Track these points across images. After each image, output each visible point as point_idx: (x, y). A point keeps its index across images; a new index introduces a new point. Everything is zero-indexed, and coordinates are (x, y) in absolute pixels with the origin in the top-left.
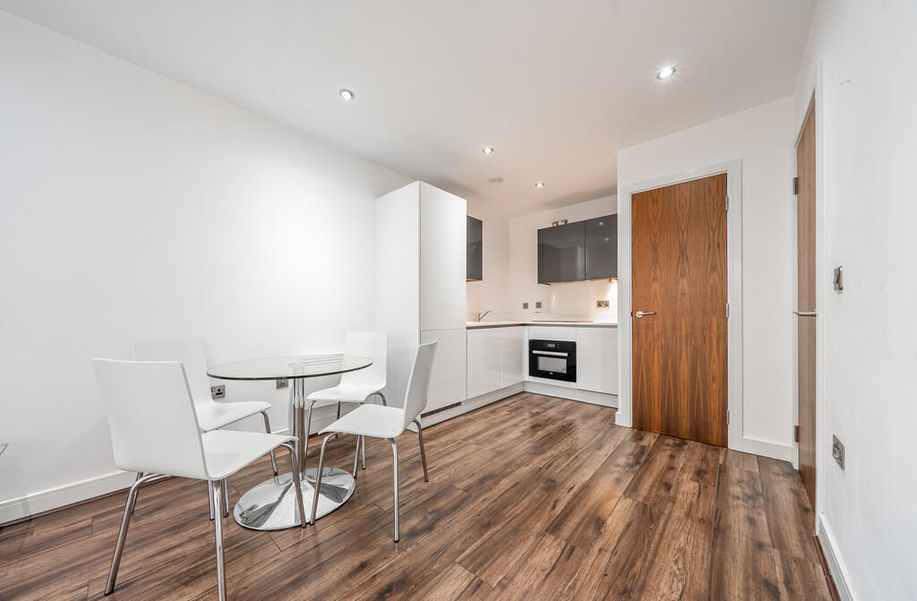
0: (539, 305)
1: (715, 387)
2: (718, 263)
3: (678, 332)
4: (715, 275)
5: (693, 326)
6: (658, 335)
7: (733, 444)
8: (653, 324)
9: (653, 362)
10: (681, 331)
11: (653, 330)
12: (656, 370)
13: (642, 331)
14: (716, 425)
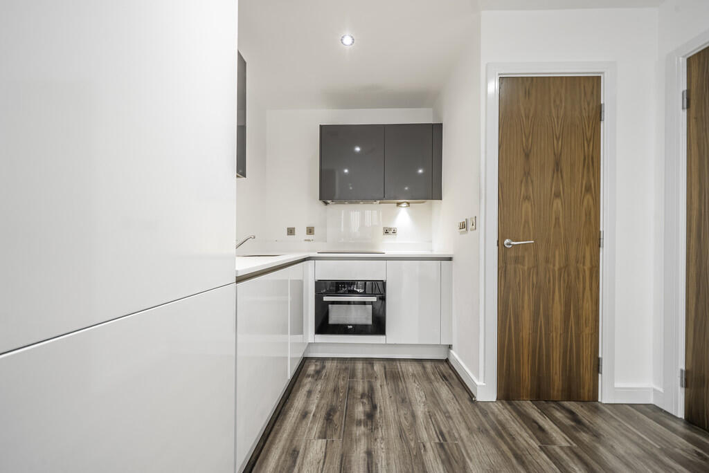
0: (310, 231)
1: (587, 331)
2: (592, 182)
3: (552, 266)
4: (588, 197)
5: (567, 259)
6: (529, 269)
7: (606, 396)
8: (524, 257)
9: (523, 307)
10: (554, 265)
11: (523, 265)
12: (526, 316)
13: (511, 267)
14: (587, 376)
